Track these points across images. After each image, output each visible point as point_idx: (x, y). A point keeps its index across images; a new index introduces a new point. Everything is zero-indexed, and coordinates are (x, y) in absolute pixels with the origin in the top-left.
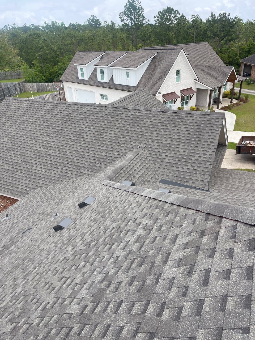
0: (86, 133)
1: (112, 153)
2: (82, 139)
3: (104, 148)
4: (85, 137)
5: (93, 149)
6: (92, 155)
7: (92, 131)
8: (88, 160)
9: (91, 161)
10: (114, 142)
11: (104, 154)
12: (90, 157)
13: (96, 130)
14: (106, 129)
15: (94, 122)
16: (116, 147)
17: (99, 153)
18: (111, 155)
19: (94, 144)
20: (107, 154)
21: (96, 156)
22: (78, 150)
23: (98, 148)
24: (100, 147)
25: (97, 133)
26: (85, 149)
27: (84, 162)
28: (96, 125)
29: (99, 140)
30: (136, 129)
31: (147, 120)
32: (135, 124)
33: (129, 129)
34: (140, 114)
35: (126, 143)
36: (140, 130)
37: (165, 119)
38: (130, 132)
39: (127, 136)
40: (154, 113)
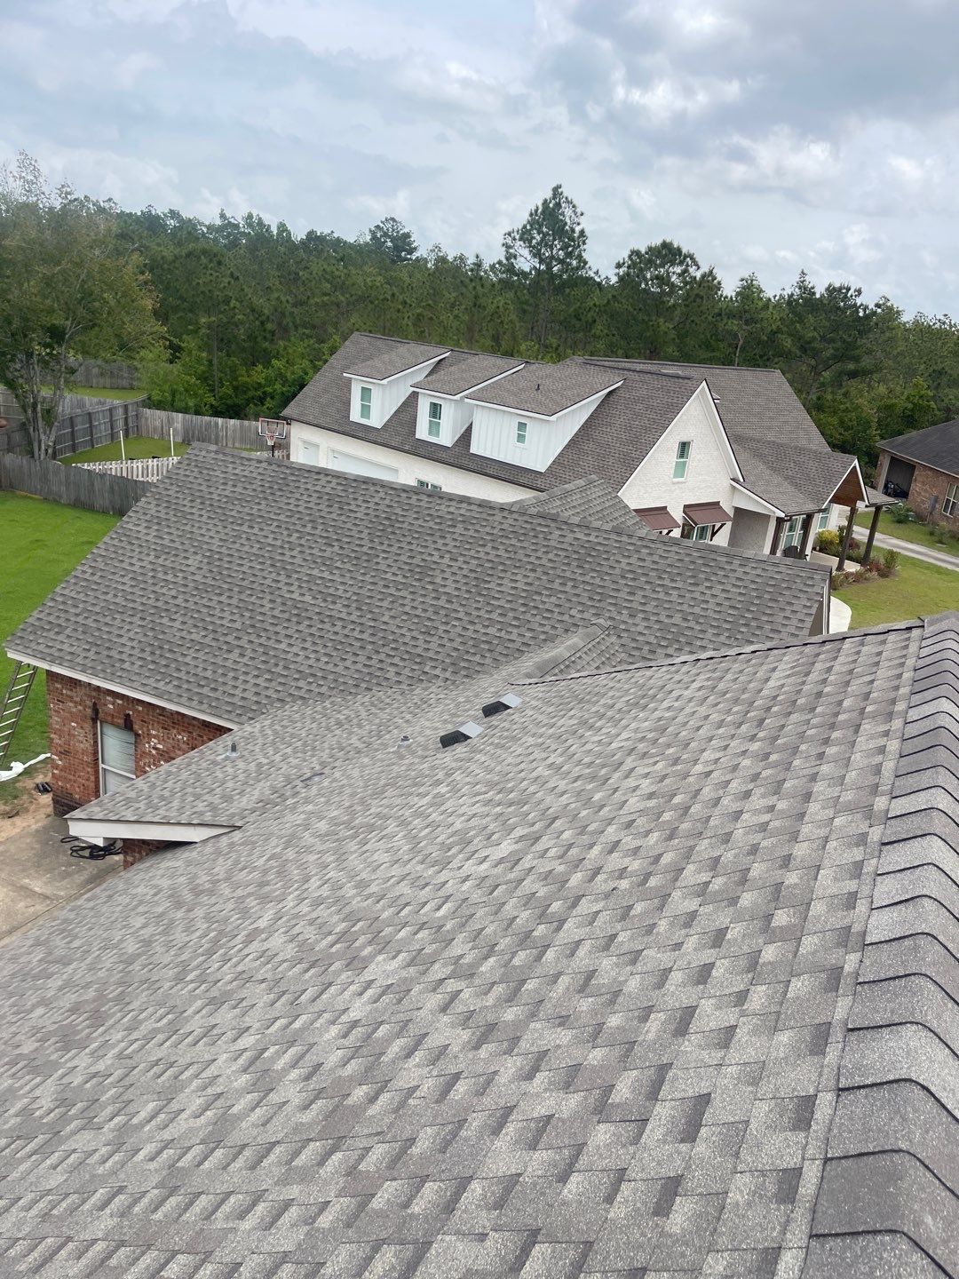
0: (443, 571)
1: (515, 631)
2: (430, 587)
3: (494, 616)
4: (438, 580)
5: (461, 615)
6: (459, 630)
7: (461, 568)
8: (445, 642)
9: (455, 645)
10: (524, 605)
11: (492, 631)
12: (452, 636)
13: (471, 567)
14: (500, 568)
15: (467, 546)
16: (528, 616)
17: (479, 627)
18: (513, 637)
19: (464, 603)
20: (503, 634)
21: (469, 633)
22: (418, 612)
23: (475, 613)
24: (481, 613)
25: (473, 575)
26: (436, 613)
27: (432, 646)
28: (472, 553)
29: (480, 595)
30: (587, 578)
31: (619, 557)
32: (586, 566)
33: (568, 574)
34: (600, 540)
35: (557, 610)
36: (597, 581)
37: (668, 562)
38: (570, 584)
39: (561, 591)
40: (639, 543)
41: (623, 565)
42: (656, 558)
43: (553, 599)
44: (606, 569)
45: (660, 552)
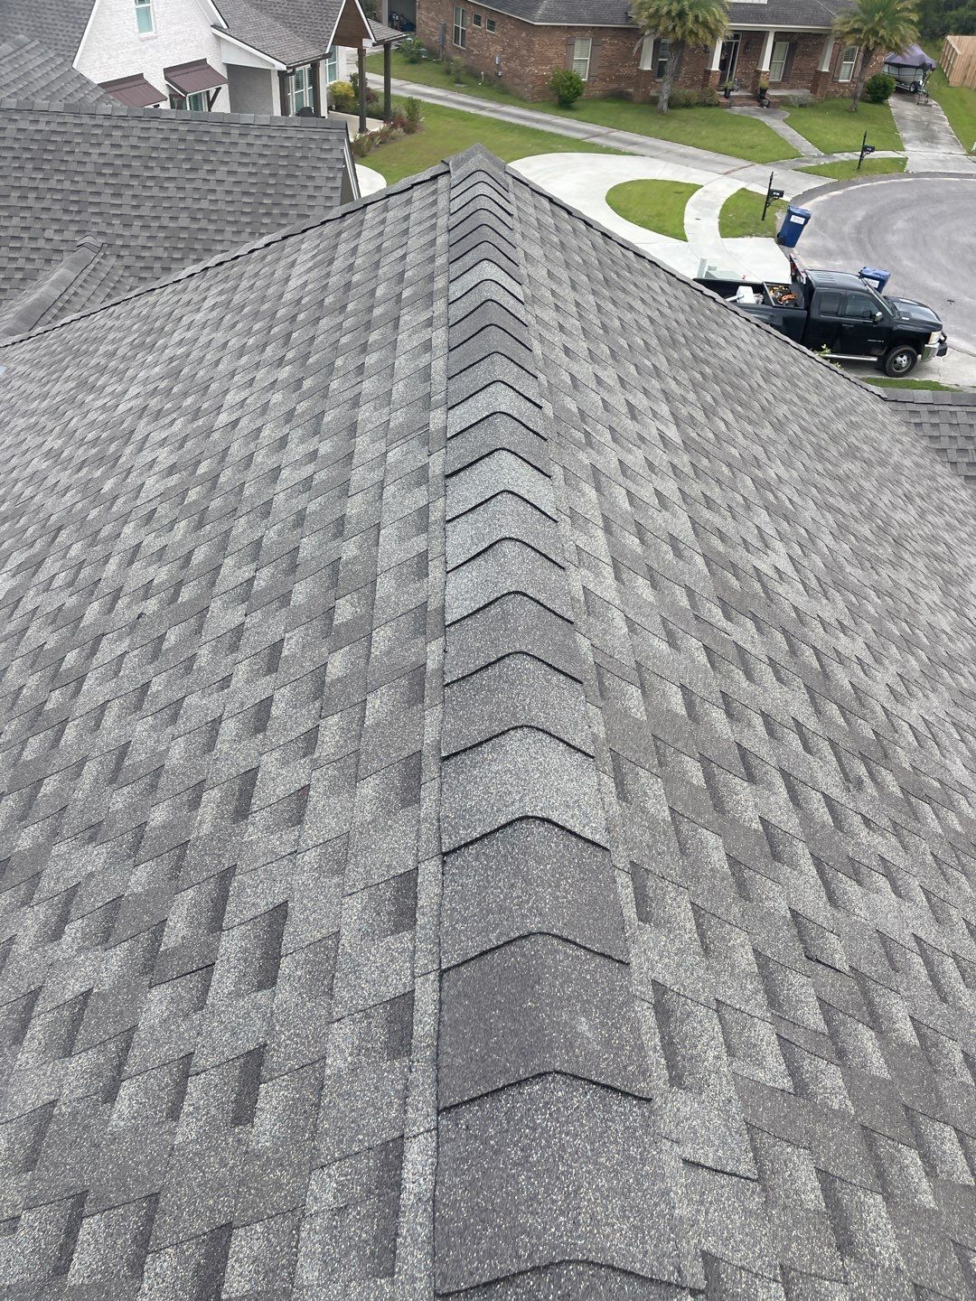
30: (52, 184)
31: (86, 147)
32: (46, 167)
33: (25, 182)
34: (53, 127)
35: (25, 235)
36: (67, 185)
37: (152, 143)
38: (32, 195)
39: (23, 208)
40: (107, 123)
41: (94, 158)
42: (134, 141)
43: (15, 221)
44: (74, 167)
45: (137, 132)
